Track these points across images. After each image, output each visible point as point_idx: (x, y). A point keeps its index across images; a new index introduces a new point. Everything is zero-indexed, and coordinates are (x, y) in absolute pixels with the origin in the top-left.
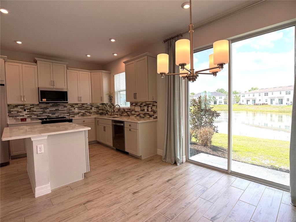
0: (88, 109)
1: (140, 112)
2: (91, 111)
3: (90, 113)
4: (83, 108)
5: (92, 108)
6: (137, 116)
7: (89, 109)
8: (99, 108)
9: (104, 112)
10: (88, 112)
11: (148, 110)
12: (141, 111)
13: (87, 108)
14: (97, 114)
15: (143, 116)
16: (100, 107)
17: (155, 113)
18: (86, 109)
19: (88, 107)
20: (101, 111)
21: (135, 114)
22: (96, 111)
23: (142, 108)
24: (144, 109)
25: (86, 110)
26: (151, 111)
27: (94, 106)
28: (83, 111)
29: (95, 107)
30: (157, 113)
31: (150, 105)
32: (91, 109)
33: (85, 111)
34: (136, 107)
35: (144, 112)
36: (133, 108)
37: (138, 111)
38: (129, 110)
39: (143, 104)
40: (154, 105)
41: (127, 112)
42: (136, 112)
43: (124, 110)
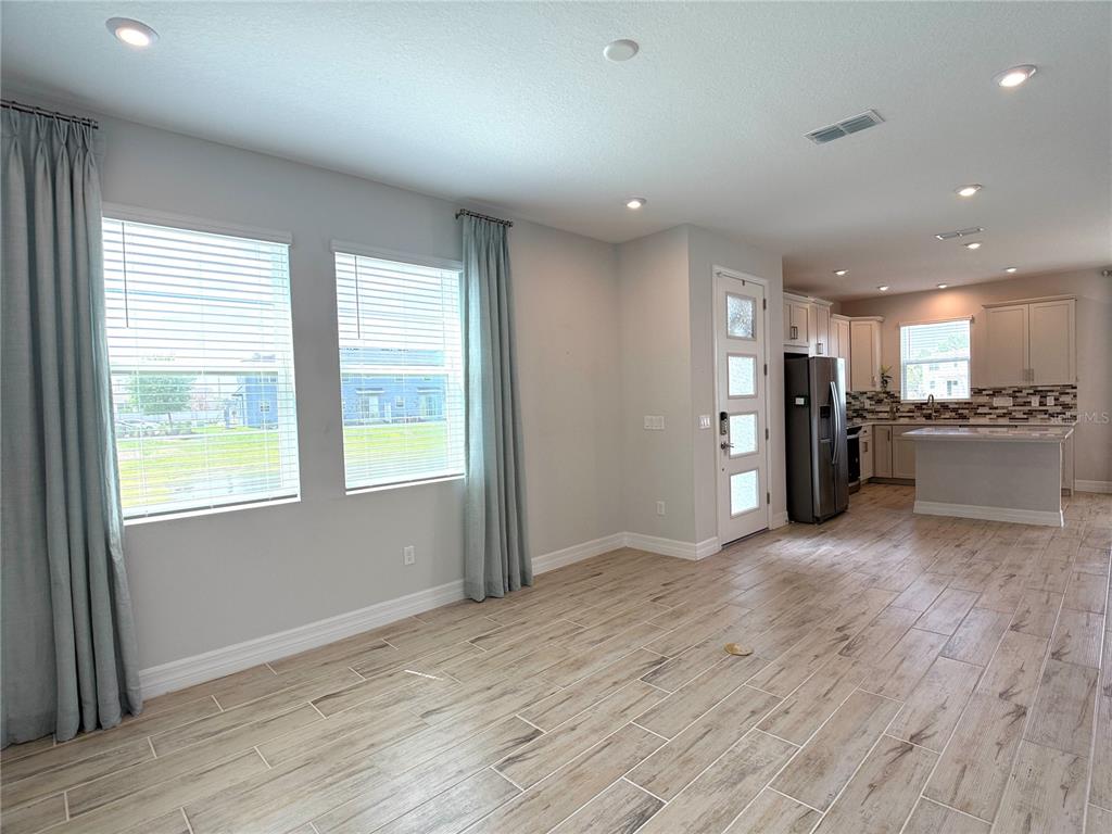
1: (1010, 409)
6: (999, 416)
11: (1041, 404)
12: (1014, 406)
15: (1025, 416)
17: (1070, 408)
21: (991, 413)
23: (1020, 400)
24: (1030, 402)
26: (1056, 405)
30: (1075, 408)
31: (1049, 394)
34: (995, 399)
35: (1027, 408)
36: (983, 399)
37: (1003, 408)
38: (967, 406)
39: (1025, 392)
40: (1068, 393)
41: (955, 410)
42: (996, 408)
43: (944, 406)
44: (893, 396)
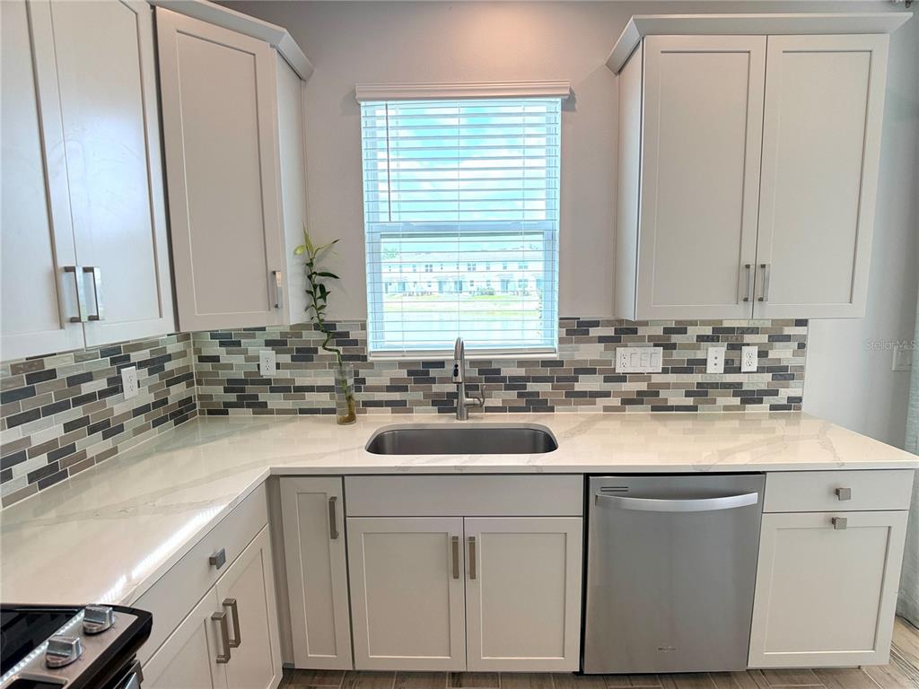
0: (91, 397)
1: (656, 379)
2: (117, 407)
3: (109, 429)
4: (47, 393)
5: (119, 380)
6: (626, 402)
7: (103, 394)
8: (169, 366)
9: (197, 390)
10: (92, 430)
11: (732, 367)
12: (665, 371)
13: (87, 388)
14: (156, 423)
15: (690, 401)
16: (169, 358)
17: (792, 377)
18: (77, 402)
19: (88, 377)
20: (178, 392)
21: (606, 394)
22: (151, 399)
23: (680, 356)
24: (704, 362)
25: (76, 413)
26: (761, 370)
27: (136, 357)
28: (49, 430)
29: (141, 365)
30: (802, 377)
31: (748, 338)
32: (115, 387)
33: (69, 427)
34: (620, 350)
35: (694, 379)
36: (589, 352)
37: (638, 377)
38: (547, 372)
39: (693, 332)
40: (788, 338)
41: (515, 383)
42: (622, 378)
43: (489, 373)
44: (342, 338)
